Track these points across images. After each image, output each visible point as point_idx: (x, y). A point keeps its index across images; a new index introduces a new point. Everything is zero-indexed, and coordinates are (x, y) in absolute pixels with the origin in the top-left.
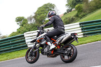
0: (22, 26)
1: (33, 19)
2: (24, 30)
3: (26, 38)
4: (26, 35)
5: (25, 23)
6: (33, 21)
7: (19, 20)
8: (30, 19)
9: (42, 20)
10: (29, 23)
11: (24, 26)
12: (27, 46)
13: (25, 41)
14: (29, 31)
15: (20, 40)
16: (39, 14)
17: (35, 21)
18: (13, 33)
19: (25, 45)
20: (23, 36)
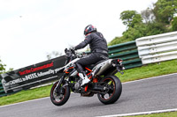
0: (133, 26)
1: (152, 15)
2: (135, 34)
3: (139, 48)
4: (139, 42)
5: (136, 22)
6: (152, 18)
7: (127, 16)
8: (147, 14)
9: (168, 17)
10: (144, 21)
11: (136, 26)
12: (140, 62)
13: (137, 53)
14: (145, 35)
15: (128, 52)
16: (161, 6)
17: (154, 18)
18: (117, 38)
19: (137, 60)
20: (135, 44)
